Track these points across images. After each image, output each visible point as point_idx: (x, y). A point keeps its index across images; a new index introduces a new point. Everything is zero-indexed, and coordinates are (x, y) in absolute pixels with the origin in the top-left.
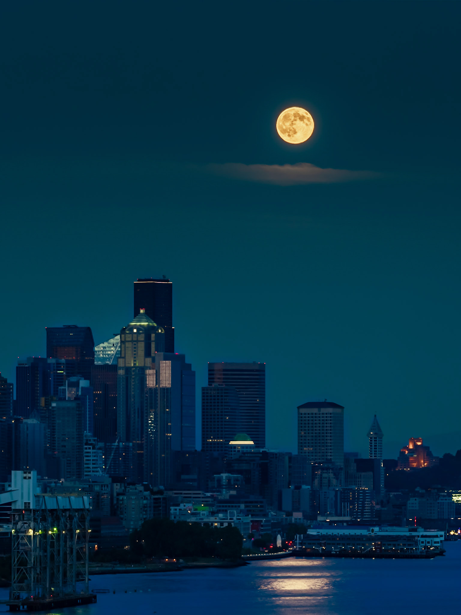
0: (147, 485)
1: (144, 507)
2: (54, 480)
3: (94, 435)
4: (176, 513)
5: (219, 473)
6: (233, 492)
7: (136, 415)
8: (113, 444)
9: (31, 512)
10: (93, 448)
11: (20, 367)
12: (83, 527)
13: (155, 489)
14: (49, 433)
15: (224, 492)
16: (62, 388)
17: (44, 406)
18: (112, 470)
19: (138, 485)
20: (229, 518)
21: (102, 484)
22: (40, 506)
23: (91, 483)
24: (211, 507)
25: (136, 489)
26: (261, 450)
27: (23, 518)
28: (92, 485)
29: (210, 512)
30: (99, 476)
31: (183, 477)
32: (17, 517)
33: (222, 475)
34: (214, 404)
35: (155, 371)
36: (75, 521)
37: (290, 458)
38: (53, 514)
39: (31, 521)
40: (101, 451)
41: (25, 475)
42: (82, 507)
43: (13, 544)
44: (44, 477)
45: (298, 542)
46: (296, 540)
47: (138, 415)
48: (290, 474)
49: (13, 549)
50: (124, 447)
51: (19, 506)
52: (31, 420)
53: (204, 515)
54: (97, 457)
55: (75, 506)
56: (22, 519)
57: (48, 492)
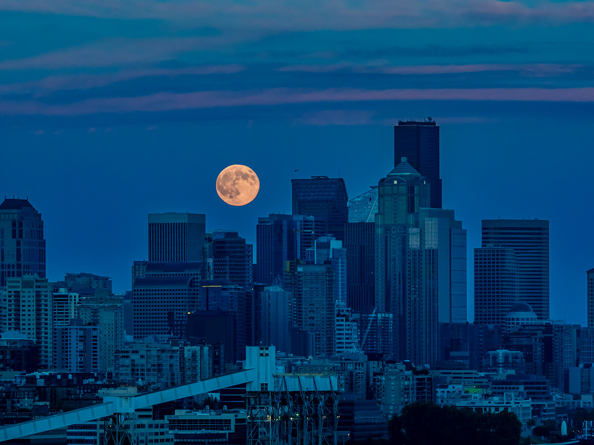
0: (410, 363)
1: (406, 389)
2: (300, 358)
3: (348, 306)
4: (444, 395)
5: (495, 350)
6: (512, 372)
7: (397, 282)
8: (370, 315)
9: (269, 395)
10: (347, 320)
11: (261, 225)
12: (330, 413)
13: (419, 368)
14: (295, 303)
15: (501, 372)
16: (310, 249)
17: (289, 271)
18: (369, 346)
19: (398, 363)
20: (505, 401)
21: (356, 362)
22: (279, 388)
23: (343, 361)
24: (484, 389)
25: (396, 368)
26: (544, 322)
27: (260, 401)
28: (344, 363)
29: (483, 395)
30: (353, 353)
31: (452, 354)
32: (252, 401)
33: (498, 351)
34: (489, 268)
35: (419, 229)
36: (321, 406)
37: (578, 331)
38: (294, 398)
39: (269, 405)
40: (356, 324)
41: (262, 352)
42: (329, 389)
43: (248, 432)
44: (289, 354)
45: (586, 430)
46: (584, 427)
47: (400, 281)
48: (578, 350)
49: (248, 438)
50: (383, 318)
51: (255, 387)
52: (274, 287)
53: (477, 398)
54: (351, 330)
55: (321, 388)
56: (258, 403)
57: (293, 371)
